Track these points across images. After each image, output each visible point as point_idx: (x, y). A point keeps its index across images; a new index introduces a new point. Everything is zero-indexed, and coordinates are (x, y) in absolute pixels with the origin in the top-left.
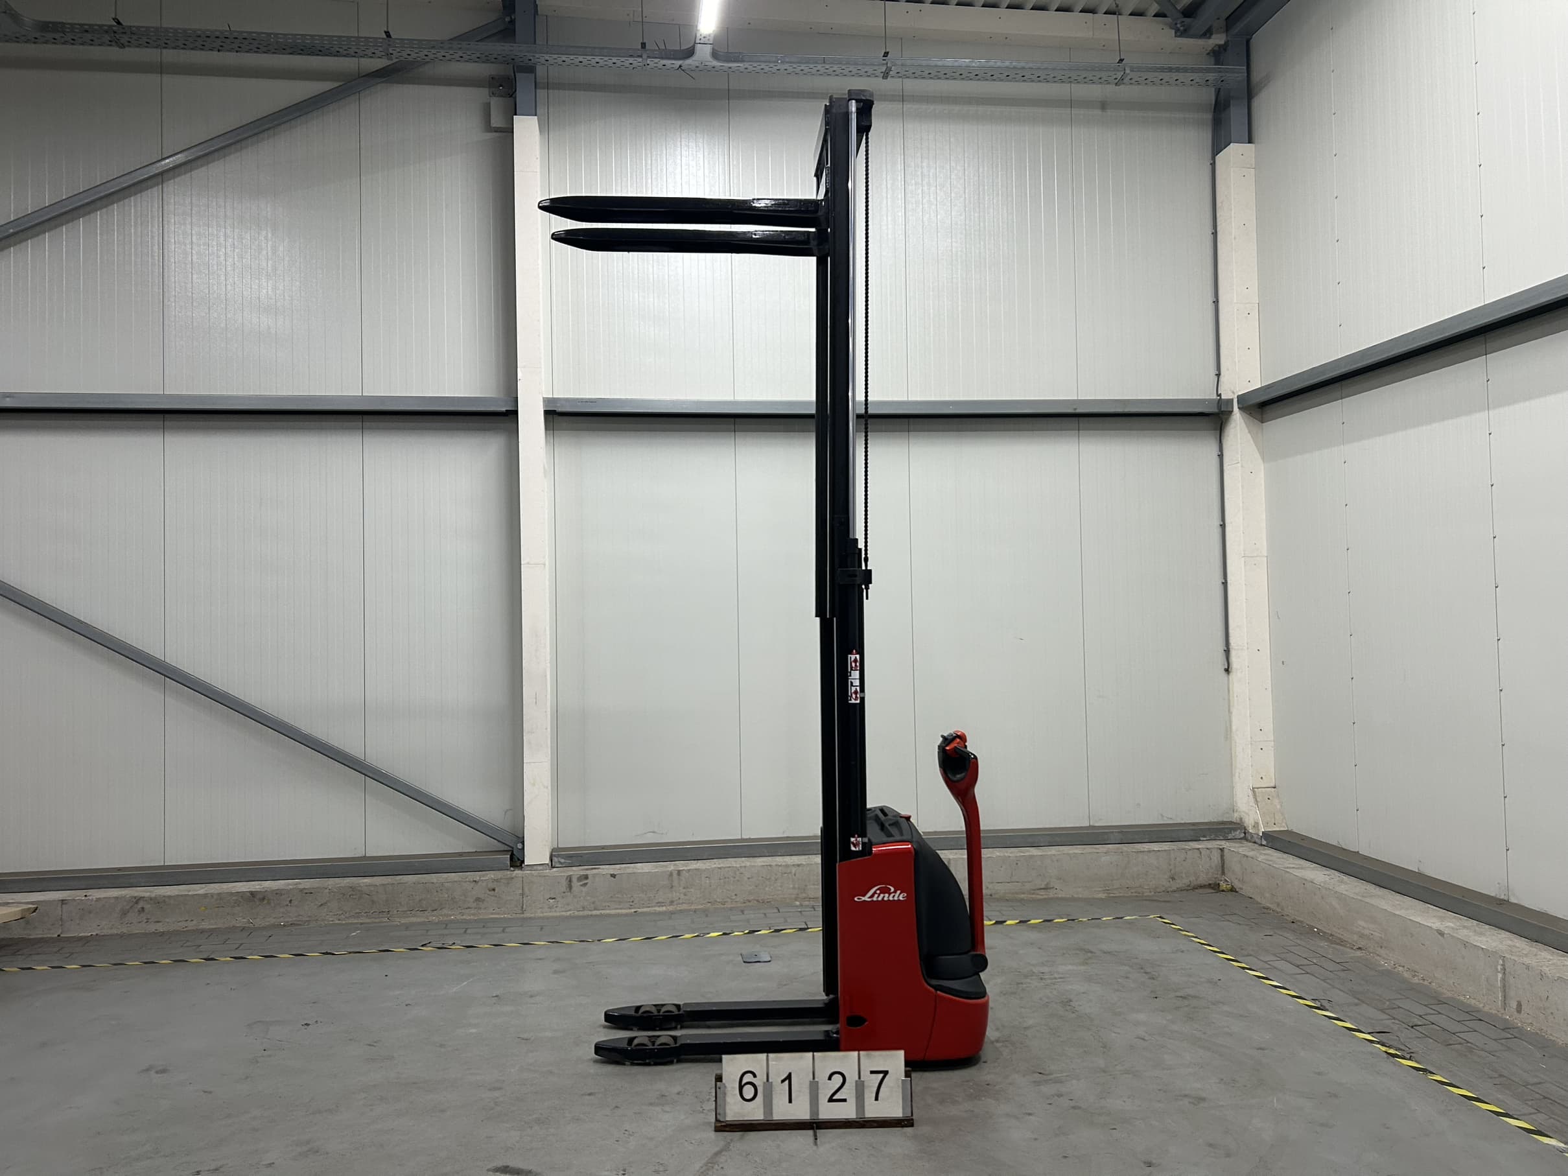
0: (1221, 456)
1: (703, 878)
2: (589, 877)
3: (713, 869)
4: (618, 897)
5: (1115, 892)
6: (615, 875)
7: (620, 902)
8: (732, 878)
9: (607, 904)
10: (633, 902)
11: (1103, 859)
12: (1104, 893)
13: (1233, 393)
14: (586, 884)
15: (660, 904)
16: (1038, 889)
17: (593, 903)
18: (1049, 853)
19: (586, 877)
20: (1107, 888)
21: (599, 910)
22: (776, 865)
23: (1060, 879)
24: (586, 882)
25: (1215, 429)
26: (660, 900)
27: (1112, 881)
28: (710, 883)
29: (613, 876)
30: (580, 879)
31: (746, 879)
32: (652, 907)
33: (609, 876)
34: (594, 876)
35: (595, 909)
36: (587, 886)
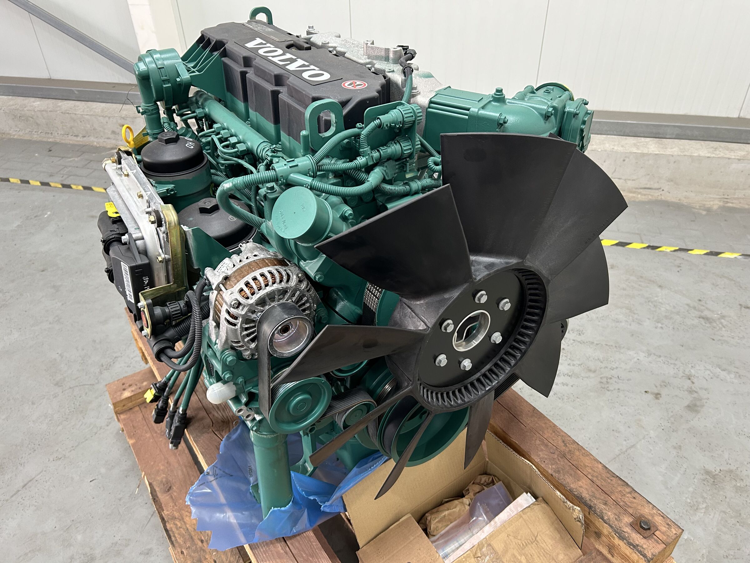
5: (734, 201)
11: (734, 166)
12: (720, 201)
16: (641, 188)
18: (669, 152)
20: (726, 197)
23: (672, 181)
27: (735, 189)
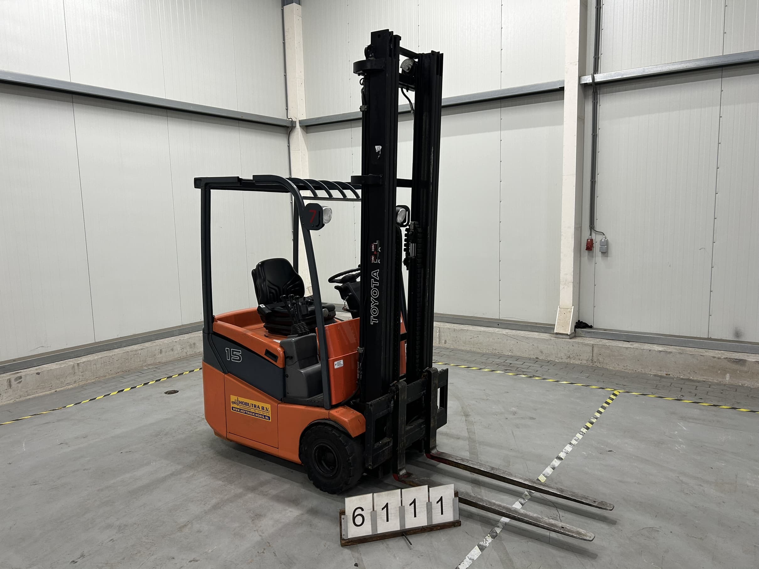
0: (289, 146)
1: (92, 365)
2: (22, 377)
3: (97, 359)
4: (42, 386)
6: (39, 373)
7: (43, 388)
8: (108, 362)
9: (35, 391)
10: (52, 386)
13: (296, 118)
14: (20, 382)
15: (68, 384)
17: (27, 392)
19: (21, 378)
21: (31, 395)
22: (131, 351)
24: (20, 380)
25: (287, 134)
26: (68, 382)
28: (96, 367)
29: (38, 374)
30: (16, 379)
31: (115, 361)
32: (64, 387)
33: (36, 374)
34: (26, 376)
35: (28, 395)
36: (21, 383)
